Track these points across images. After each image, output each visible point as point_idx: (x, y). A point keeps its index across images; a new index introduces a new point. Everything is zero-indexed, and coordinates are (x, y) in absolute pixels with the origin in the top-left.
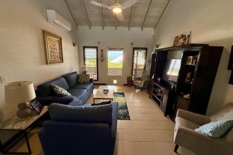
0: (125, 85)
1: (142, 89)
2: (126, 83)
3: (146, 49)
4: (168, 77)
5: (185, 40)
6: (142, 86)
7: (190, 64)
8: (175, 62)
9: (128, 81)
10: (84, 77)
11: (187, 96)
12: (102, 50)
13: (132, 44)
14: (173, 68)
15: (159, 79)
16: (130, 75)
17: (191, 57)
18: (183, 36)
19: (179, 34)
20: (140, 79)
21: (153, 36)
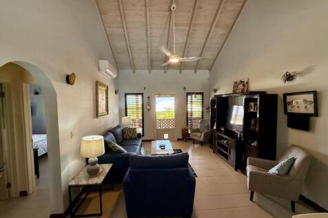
0: (179, 140)
1: (202, 143)
2: (181, 137)
3: (202, 94)
4: (232, 126)
5: (244, 85)
6: (202, 139)
7: (252, 110)
8: (238, 109)
9: (183, 135)
10: (130, 132)
11: (255, 144)
12: (149, 97)
13: (185, 88)
14: (236, 115)
15: (223, 129)
16: (185, 126)
17: (252, 104)
18: (241, 81)
19: (238, 80)
20: (198, 131)
21: (209, 79)
